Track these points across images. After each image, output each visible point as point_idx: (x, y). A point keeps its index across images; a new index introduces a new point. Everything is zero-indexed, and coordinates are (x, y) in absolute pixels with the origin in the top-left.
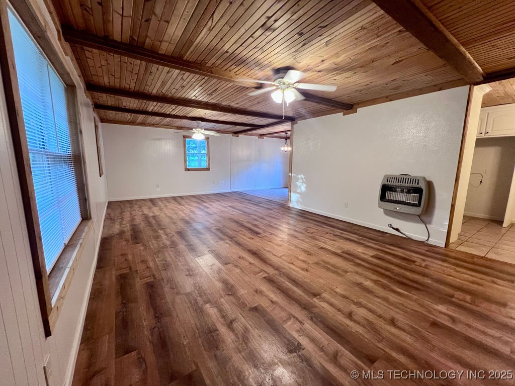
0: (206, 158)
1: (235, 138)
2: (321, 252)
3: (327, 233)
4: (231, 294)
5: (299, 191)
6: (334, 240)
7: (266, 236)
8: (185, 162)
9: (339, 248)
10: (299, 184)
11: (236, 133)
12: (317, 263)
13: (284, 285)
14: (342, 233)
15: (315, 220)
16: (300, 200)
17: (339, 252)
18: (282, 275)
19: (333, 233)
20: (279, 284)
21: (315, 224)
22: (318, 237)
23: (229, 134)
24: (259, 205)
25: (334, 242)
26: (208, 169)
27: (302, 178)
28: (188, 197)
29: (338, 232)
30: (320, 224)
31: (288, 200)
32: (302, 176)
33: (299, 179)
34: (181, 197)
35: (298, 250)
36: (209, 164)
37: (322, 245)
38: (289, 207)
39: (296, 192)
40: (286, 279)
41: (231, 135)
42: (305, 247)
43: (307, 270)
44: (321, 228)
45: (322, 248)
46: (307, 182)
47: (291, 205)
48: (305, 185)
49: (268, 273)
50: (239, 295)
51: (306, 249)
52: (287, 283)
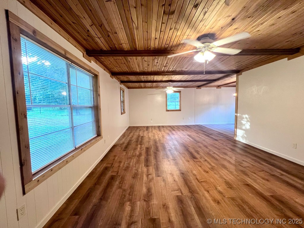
0: (179, 104)
1: (199, 90)
2: (245, 189)
3: (263, 171)
4: (147, 201)
5: (244, 128)
6: (267, 180)
7: (200, 162)
8: (166, 106)
9: (270, 190)
10: (244, 122)
11: (199, 87)
12: (233, 199)
13: (188, 209)
14: (282, 175)
15: (255, 156)
16: (245, 136)
17: (267, 194)
18: (192, 199)
19: (270, 172)
20: (185, 206)
21: (253, 160)
22: (249, 173)
23: (194, 87)
24: (210, 136)
25: (266, 182)
26: (180, 110)
27: (246, 118)
28: (166, 127)
29: (277, 173)
30: (259, 160)
31: (235, 135)
32: (247, 116)
33: (243, 118)
34: (163, 127)
35: (220, 180)
36: (180, 107)
37: (250, 181)
38: (235, 140)
39: (241, 129)
40: (194, 204)
41: (196, 88)
42: (230, 179)
43: (218, 203)
44: (259, 164)
45: (248, 185)
46: (252, 121)
47: (237, 139)
48: (249, 123)
49: (182, 193)
50: (150, 204)
51: (230, 181)
52: (193, 208)
